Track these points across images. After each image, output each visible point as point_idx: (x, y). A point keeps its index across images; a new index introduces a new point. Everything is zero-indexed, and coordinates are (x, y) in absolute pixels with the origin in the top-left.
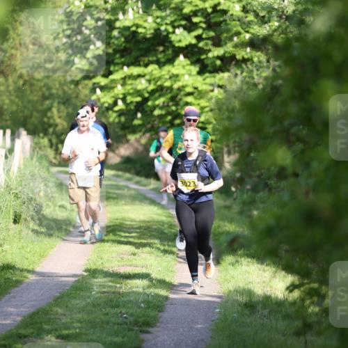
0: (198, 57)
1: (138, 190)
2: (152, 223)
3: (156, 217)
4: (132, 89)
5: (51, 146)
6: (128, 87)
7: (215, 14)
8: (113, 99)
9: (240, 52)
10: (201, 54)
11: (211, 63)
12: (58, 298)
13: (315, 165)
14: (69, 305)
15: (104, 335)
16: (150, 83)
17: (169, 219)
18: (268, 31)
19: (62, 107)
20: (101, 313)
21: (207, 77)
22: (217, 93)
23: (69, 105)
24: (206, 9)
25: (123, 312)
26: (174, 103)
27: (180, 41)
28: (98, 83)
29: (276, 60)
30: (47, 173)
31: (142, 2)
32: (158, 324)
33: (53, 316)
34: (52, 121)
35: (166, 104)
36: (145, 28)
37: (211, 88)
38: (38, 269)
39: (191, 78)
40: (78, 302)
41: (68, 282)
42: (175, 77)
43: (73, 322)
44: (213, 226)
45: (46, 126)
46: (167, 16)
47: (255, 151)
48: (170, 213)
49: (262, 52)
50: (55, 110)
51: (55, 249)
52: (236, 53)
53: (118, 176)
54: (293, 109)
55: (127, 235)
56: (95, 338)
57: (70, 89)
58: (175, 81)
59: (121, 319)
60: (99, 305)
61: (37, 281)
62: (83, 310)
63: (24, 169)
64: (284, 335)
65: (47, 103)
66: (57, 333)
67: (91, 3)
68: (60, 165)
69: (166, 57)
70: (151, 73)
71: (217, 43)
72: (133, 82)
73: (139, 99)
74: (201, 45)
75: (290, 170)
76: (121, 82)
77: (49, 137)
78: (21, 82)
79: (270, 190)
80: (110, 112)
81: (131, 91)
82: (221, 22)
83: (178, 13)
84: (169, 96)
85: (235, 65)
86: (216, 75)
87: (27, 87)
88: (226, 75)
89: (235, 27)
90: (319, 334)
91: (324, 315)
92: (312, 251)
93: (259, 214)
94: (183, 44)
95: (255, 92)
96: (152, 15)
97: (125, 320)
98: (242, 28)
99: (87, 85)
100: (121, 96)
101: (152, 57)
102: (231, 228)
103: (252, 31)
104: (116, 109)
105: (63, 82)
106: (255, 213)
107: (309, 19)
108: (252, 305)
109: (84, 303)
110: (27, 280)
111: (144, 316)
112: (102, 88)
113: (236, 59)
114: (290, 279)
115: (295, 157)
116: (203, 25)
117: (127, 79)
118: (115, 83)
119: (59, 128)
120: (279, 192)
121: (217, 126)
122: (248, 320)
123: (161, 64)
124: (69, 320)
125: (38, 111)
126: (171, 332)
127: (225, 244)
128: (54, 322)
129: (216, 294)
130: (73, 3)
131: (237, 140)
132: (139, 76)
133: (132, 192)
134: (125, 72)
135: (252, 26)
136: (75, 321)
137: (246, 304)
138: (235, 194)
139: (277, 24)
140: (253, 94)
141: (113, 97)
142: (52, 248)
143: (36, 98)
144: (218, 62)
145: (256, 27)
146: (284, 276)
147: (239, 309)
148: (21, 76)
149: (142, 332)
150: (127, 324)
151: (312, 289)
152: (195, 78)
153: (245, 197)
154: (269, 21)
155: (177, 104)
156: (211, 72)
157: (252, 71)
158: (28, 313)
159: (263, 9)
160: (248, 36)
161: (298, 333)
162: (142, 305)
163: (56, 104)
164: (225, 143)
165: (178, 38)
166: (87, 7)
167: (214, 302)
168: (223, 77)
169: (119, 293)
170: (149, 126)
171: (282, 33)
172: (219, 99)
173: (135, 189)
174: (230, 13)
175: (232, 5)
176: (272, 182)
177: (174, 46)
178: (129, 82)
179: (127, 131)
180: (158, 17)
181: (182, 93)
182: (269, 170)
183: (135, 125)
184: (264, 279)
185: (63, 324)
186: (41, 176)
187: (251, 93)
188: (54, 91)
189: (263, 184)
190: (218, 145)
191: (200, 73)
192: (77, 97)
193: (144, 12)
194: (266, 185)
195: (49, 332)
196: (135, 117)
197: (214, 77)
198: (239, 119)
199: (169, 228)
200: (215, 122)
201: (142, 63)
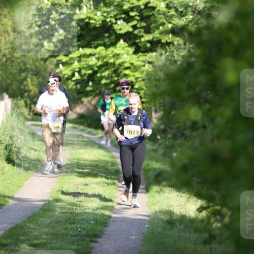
0: (133, 41)
1: (89, 138)
2: (99, 162)
3: (102, 158)
4: (85, 64)
5: (26, 106)
6: (83, 63)
7: (147, 10)
8: (72, 72)
9: (164, 37)
10: (136, 39)
11: (143, 46)
12: (31, 217)
13: (218, 120)
14: (39, 222)
15: (64, 244)
16: (98, 60)
17: (112, 159)
18: (185, 22)
19: (35, 78)
20: (61, 228)
21: (140, 56)
22: (148, 67)
23: (39, 76)
24: (140, 6)
25: (78, 227)
26: (116, 74)
27: (121, 29)
28: (61, 60)
29: (190, 44)
30: (23, 126)
31: (93, 1)
32: (103, 236)
33: (26, 230)
34: (27, 88)
35: (110, 75)
36: (95, 20)
37: (143, 64)
38: (16, 196)
39: (128, 57)
40: (45, 219)
41: (38, 205)
42: (117, 56)
43: (41, 235)
44: (144, 164)
45: (23, 91)
46: (111, 11)
47: (175, 109)
48: (112, 155)
49: (180, 38)
50: (29, 80)
51: (29, 181)
52: (162, 38)
53: (74, 128)
54: (203, 79)
55: (81, 170)
56: (57, 246)
57: (40, 64)
58: (117, 59)
59: (76, 232)
60: (60, 222)
61: (15, 204)
62: (49, 226)
63: (6, 123)
64: (195, 244)
65: (23, 74)
66: (30, 243)
67: (56, 2)
68: (32, 120)
69: (110, 41)
70: (99, 53)
71: (148, 31)
72: (86, 59)
73: (90, 72)
74: (136, 32)
75: (200, 124)
76: (78, 59)
77: (25, 99)
78: (4, 59)
79: (186, 138)
80: (70, 81)
81: (85, 66)
82: (151, 16)
83: (120, 9)
84: (113, 69)
85: (161, 47)
86: (147, 54)
87: (8, 63)
88: (154, 54)
89: (161, 19)
90: (220, 243)
91: (225, 229)
92: (215, 183)
93: (177, 155)
94: (123, 32)
95: (175, 67)
96: (100, 10)
97: (79, 233)
98: (166, 20)
99: (52, 62)
100: (77, 70)
101: (100, 40)
102: (157, 165)
103: (173, 22)
104: (74, 79)
105: (35, 59)
106: (175, 155)
107: (214, 13)
108: (172, 222)
109: (49, 220)
110: (8, 204)
111: (93, 230)
112: (64, 64)
113: (161, 43)
114: (200, 203)
115: (204, 114)
116: (138, 18)
117: (82, 57)
118: (73, 60)
119: (32, 93)
120: (192, 139)
121: (147, 92)
122: (169, 233)
123: (107, 47)
124: (38, 233)
125: (17, 81)
126: (113, 242)
127: (153, 177)
128: (27, 235)
129: (145, 214)
130: (43, 2)
131: (162, 101)
132: (91, 55)
133: (85, 139)
134: (80, 52)
135: (173, 19)
136: (43, 234)
137: (167, 221)
138: (160, 141)
139: (191, 17)
140: (174, 68)
141: (71, 70)
142: (26, 180)
143: (15, 71)
144: (149, 45)
145: (176, 19)
146: (196, 200)
147: (163, 224)
148: (4, 55)
149: (92, 241)
150: (80, 236)
151: (215, 210)
152: (131, 56)
153: (167, 143)
154: (186, 15)
155: (118, 76)
156: (143, 52)
157: (173, 51)
158: (9, 227)
159: (181, 6)
160: (170, 26)
161: (205, 243)
162: (92, 222)
163: (30, 76)
164: (153, 104)
165: (119, 27)
166: (53, 5)
167: (144, 220)
168: (152, 55)
169: (75, 213)
170: (98, 91)
171: (195, 24)
172: (149, 72)
173: (87, 138)
174: (158, 9)
175: (158, 3)
176: (187, 132)
177: (116, 33)
178: (83, 59)
179: (82, 95)
180: (104, 12)
181: (122, 67)
182: (185, 124)
183: (87, 91)
184: (181, 203)
185: (34, 236)
186: (19, 128)
187: (172, 67)
188: (29, 66)
189: (180, 134)
190: (148, 106)
191: (135, 53)
192: (45, 70)
193: (95, 8)
194: (183, 135)
195: (23, 242)
196: (87, 85)
197: (146, 55)
198: (164, 86)
199: (112, 166)
200: (145, 89)
201: (92, 45)
